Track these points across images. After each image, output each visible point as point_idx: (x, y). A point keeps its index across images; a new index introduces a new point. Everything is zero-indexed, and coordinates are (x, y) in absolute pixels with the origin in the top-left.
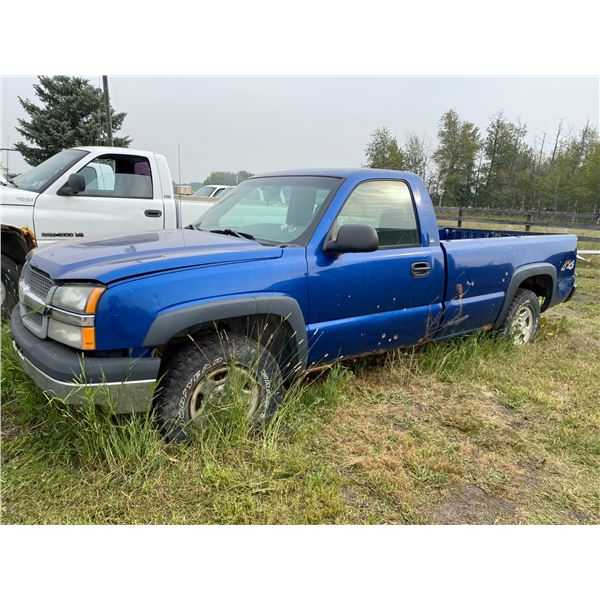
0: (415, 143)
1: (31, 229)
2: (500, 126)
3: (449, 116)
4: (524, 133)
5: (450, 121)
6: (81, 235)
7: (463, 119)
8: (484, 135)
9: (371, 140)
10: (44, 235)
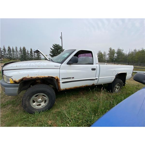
0: (105, 53)
1: (58, 77)
2: (119, 50)
3: (110, 48)
4: (123, 51)
5: (110, 49)
6: (73, 78)
7: (113, 49)
8: (116, 51)
9: (98, 52)
10: (62, 79)
